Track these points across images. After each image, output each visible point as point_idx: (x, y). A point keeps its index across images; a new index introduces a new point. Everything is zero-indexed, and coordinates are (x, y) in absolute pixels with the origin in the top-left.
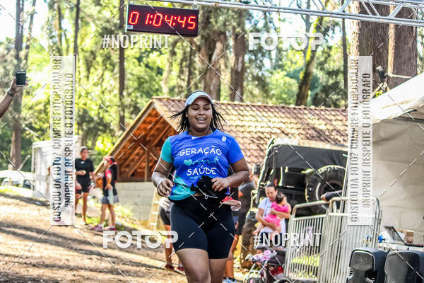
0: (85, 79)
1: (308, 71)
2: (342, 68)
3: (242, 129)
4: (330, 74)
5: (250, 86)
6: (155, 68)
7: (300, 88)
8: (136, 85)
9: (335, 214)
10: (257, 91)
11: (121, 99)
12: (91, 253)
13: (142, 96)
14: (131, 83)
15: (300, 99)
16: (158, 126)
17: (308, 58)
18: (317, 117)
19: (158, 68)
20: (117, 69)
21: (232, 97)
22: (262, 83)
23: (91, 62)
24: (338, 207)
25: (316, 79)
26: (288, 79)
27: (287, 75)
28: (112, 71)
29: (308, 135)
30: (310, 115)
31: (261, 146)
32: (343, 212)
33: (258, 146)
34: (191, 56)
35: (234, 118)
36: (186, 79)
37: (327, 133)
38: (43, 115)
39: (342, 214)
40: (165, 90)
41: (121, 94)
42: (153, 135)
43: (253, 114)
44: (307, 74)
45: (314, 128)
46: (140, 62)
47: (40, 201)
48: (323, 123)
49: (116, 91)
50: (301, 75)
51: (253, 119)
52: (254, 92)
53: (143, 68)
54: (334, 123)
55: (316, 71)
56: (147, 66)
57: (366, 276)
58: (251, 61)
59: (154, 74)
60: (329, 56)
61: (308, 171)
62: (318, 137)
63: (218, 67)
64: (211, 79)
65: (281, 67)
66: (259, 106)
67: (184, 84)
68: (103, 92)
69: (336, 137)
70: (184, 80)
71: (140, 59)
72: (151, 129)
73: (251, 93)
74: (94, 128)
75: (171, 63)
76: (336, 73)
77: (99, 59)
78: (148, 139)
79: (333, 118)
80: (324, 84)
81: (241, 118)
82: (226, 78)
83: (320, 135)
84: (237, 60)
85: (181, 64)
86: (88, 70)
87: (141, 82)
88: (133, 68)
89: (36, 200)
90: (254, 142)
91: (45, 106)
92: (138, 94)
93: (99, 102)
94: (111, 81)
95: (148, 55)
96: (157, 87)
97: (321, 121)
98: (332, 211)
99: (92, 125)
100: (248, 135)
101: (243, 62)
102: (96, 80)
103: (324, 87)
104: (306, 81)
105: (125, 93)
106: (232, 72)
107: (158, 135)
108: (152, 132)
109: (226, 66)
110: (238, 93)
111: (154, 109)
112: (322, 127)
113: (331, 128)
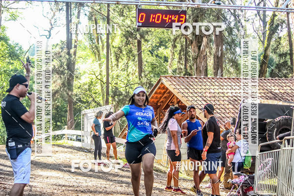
0: (116, 66)
1: (266, 55)
2: (289, 52)
3: (222, 95)
4: (281, 55)
5: (228, 66)
6: (163, 57)
7: (261, 66)
8: (150, 69)
9: (287, 148)
10: (232, 70)
11: (140, 79)
12: (122, 182)
13: (154, 76)
14: (147, 68)
15: (262, 73)
16: (165, 95)
17: (266, 45)
18: (273, 85)
19: (165, 57)
20: (137, 58)
21: (216, 74)
22: (235, 64)
23: (119, 55)
24: (289, 144)
25: (272, 60)
28: (134, 60)
29: (267, 97)
30: (268, 84)
31: (235, 105)
32: (292, 146)
33: (233, 106)
34: (186, 48)
35: (217, 87)
36: (184, 63)
37: (280, 95)
38: (88, 92)
39: (292, 148)
40: (170, 71)
41: (140, 75)
42: (162, 102)
43: (230, 84)
44: (265, 57)
45: (271, 92)
46: (152, 54)
47: (87, 149)
48: (277, 88)
49: (137, 74)
50: (262, 58)
51: (230, 88)
52: (230, 70)
53: (154, 58)
54: (285, 88)
55: (271, 55)
56: (157, 56)
58: (227, 49)
59: (162, 62)
60: (280, 43)
61: (268, 120)
62: (274, 98)
63: (205, 54)
64: (201, 62)
66: (233, 79)
67: (183, 67)
68: (128, 75)
69: (287, 97)
70: (182, 64)
72: (161, 97)
73: (228, 71)
74: (123, 99)
75: (174, 53)
76: (284, 55)
78: (159, 104)
79: (284, 85)
80: (277, 63)
81: (222, 88)
82: (211, 62)
83: (275, 96)
84: (218, 49)
85: (180, 53)
86: (117, 60)
87: (154, 67)
88: (148, 58)
89: (85, 149)
90: (231, 104)
91: (89, 86)
92: (152, 75)
93: (126, 82)
94: (133, 67)
95: (158, 49)
96: (164, 70)
97: (276, 87)
98: (285, 147)
99: (121, 97)
100: (227, 99)
101: (222, 50)
102: (123, 67)
103: (277, 65)
104: (265, 60)
105: (143, 75)
106: (214, 57)
107: (166, 101)
108: (162, 100)
109: (210, 53)
110: (219, 71)
111: (162, 84)
112: (277, 91)
113: (283, 92)
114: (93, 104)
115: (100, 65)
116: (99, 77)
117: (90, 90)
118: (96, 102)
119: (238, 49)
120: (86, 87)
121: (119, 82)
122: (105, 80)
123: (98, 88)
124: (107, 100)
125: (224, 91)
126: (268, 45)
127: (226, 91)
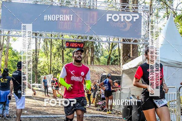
0: (54, 60)
2: (118, 55)
4: (115, 57)
5: (95, 60)
7: (108, 60)
8: (66, 61)
9: (119, 92)
14: (65, 61)
15: (108, 63)
17: (110, 53)
20: (62, 57)
21: (91, 63)
22: (98, 60)
24: (119, 90)
25: (112, 58)
26: (104, 58)
27: (104, 57)
28: (60, 57)
30: (111, 67)
32: (121, 91)
35: (92, 69)
37: (115, 72)
38: (43, 69)
43: (97, 67)
44: (110, 57)
45: (112, 71)
48: (114, 69)
49: (62, 63)
50: (108, 57)
51: (96, 69)
55: (112, 56)
56: (69, 56)
57: (127, 108)
58: (95, 54)
60: (115, 52)
62: (113, 73)
63: (87, 56)
64: (86, 59)
65: (103, 55)
66: (98, 65)
68: (58, 63)
69: (118, 72)
71: (67, 54)
73: (96, 62)
76: (117, 56)
77: (57, 55)
79: (117, 68)
82: (89, 59)
84: (92, 54)
86: (54, 57)
87: (68, 60)
88: (66, 57)
90: (97, 75)
93: (57, 65)
94: (60, 60)
95: (69, 53)
99: (56, 71)
100: (96, 73)
101: (93, 54)
102: (56, 60)
103: (114, 60)
104: (109, 58)
105: (64, 63)
106: (91, 57)
109: (89, 56)
110: (92, 62)
112: (114, 70)
113: (116, 70)
114: (45, 73)
115: (48, 59)
116: (47, 64)
117: (44, 68)
118: (46, 73)
119: (99, 54)
120: (42, 67)
121: (55, 66)
122: (49, 65)
123: (47, 67)
124: (50, 72)
125: (94, 70)
126: (111, 53)
127: (95, 70)
